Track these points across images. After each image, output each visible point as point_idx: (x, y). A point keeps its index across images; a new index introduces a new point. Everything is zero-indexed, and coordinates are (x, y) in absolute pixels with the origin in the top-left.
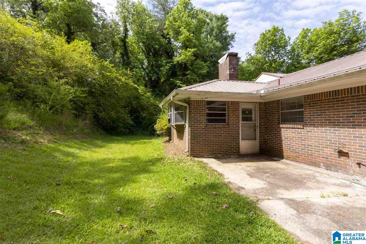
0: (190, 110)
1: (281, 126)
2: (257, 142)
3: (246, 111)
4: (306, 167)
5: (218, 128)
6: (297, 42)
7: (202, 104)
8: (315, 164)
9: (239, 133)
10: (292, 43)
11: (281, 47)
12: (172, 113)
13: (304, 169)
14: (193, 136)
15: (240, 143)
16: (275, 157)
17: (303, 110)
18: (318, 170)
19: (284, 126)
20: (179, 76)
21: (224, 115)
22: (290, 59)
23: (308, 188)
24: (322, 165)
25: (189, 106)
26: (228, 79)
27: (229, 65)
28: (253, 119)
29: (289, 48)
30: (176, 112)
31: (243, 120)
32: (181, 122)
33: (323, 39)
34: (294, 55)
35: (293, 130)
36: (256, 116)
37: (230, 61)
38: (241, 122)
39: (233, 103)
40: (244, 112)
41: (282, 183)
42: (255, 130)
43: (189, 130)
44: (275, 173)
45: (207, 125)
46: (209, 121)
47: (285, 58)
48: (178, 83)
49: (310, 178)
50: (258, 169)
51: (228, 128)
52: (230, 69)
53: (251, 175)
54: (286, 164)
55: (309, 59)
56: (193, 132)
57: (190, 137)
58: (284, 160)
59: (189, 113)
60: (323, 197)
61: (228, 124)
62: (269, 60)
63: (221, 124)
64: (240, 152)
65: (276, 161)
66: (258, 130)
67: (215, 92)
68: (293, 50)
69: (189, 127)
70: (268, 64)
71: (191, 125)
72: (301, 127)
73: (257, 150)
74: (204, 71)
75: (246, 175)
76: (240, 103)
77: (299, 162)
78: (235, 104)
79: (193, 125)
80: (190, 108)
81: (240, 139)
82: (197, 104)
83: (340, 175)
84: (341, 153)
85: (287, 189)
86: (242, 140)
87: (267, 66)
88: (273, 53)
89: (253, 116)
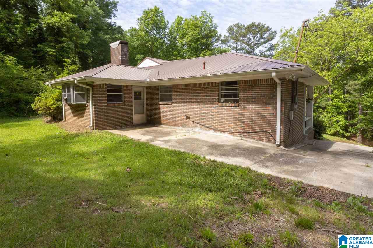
0: (93, 92)
1: (160, 103)
2: (145, 116)
3: (136, 93)
4: (173, 127)
5: (117, 106)
6: (174, 26)
7: (104, 87)
8: (177, 125)
9: (132, 109)
10: (170, 27)
11: (161, 28)
12: (71, 93)
13: (172, 128)
14: (96, 113)
15: (133, 116)
16: (156, 124)
17: (171, 93)
18: (178, 128)
19: (162, 103)
20: (50, 42)
21: (121, 96)
22: (169, 40)
23: (172, 135)
24: (180, 125)
25: (92, 89)
26: (121, 63)
27: (121, 52)
28: (142, 98)
29: (167, 31)
30: (76, 93)
31: (135, 100)
32: (83, 102)
33: (192, 29)
34: (172, 37)
35: (167, 106)
36: (144, 96)
37: (122, 48)
38: (133, 101)
39: (128, 86)
40: (135, 93)
41: (160, 136)
42: (143, 107)
43: (93, 109)
44: (156, 132)
45: (107, 104)
46: (109, 100)
47: (165, 39)
48: (50, 51)
49: (173, 132)
50: (147, 131)
51: (124, 106)
52: (122, 55)
53: (143, 134)
54: (163, 127)
55: (182, 44)
56: (97, 110)
57: (94, 114)
58: (162, 126)
59: (93, 95)
60: (176, 137)
61: (124, 103)
62: (152, 38)
63: (119, 103)
64: (134, 123)
65: (158, 126)
66: (145, 107)
67: (115, 79)
68: (171, 33)
69: (93, 106)
70: (150, 43)
71: (94, 104)
72: (171, 104)
73: (145, 121)
74: (86, 42)
75: (140, 135)
76: (133, 87)
77: (169, 125)
78: (129, 87)
79: (96, 104)
80: (93, 90)
81: (133, 113)
82: (99, 87)
83: (187, 128)
84: (188, 118)
85: (161, 137)
86: (134, 114)
87: (150, 44)
88: (155, 32)
89: (142, 96)
